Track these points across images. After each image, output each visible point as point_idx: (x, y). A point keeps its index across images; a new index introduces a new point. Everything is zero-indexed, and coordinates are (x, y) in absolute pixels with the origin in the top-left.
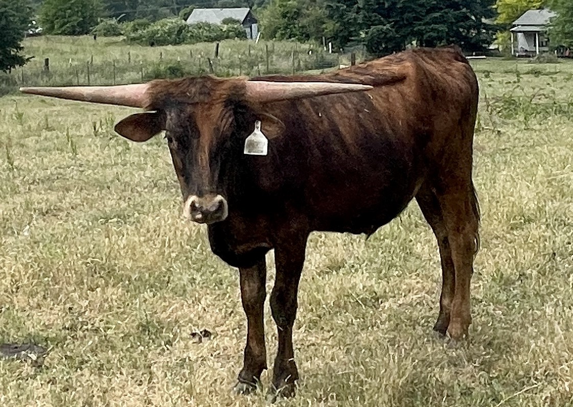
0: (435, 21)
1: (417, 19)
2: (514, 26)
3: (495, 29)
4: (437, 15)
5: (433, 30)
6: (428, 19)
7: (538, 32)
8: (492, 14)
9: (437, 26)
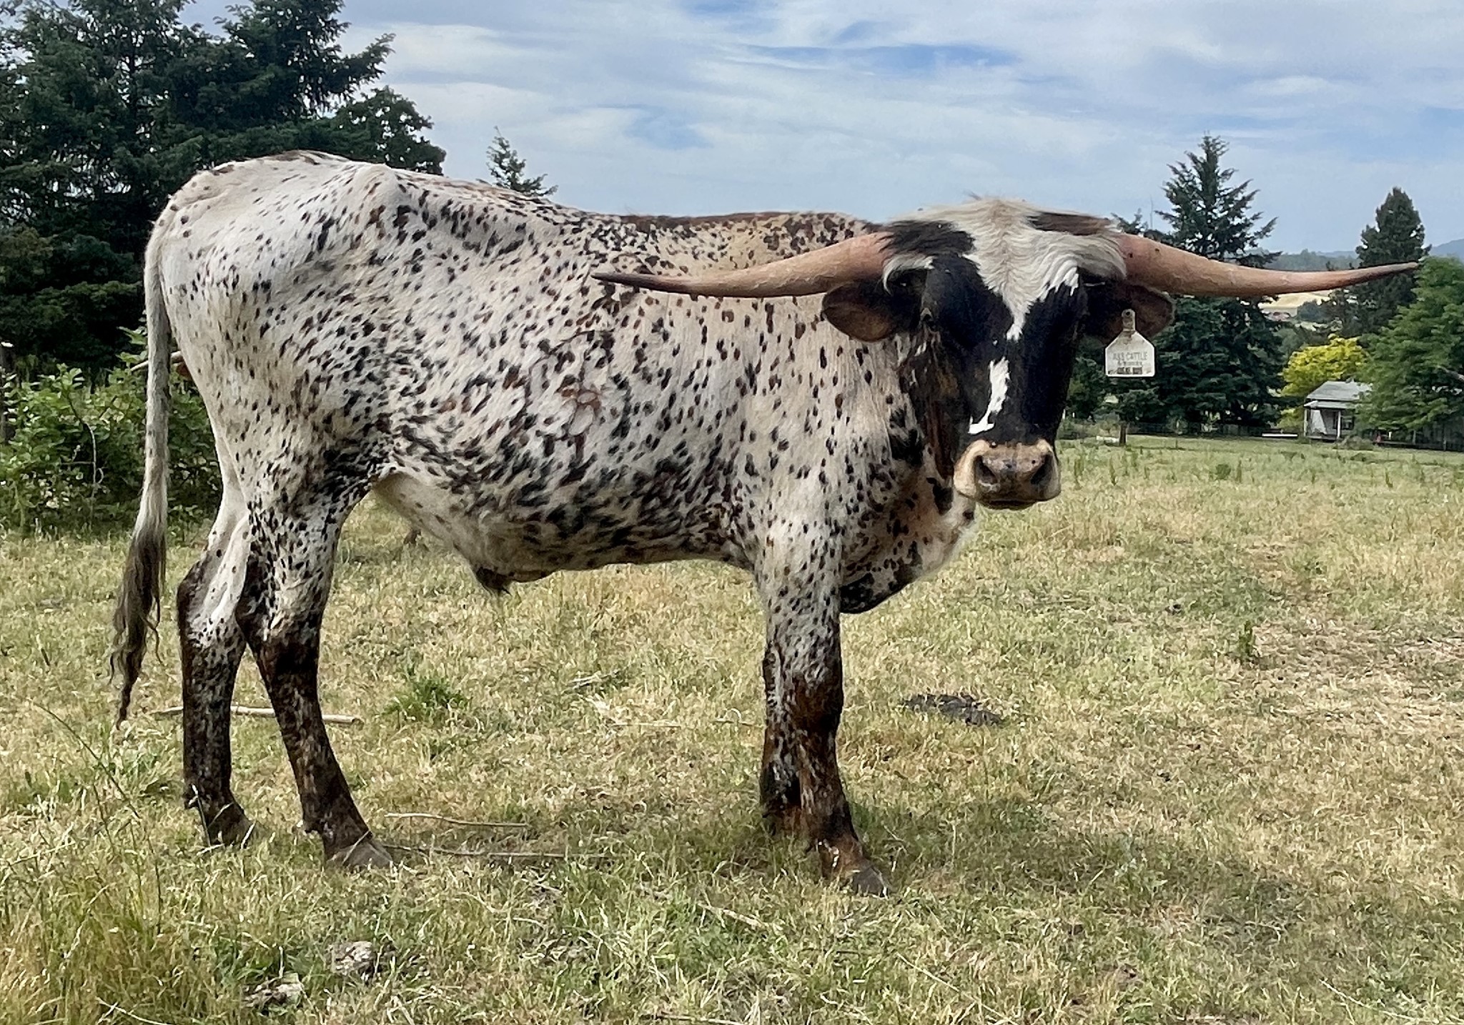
0: (1211, 388)
1: (1187, 384)
2: (1309, 400)
3: (1283, 403)
4: (1214, 380)
5: (1207, 399)
6: (1201, 384)
7: (1341, 410)
8: (1279, 384)
9: (1212, 394)
